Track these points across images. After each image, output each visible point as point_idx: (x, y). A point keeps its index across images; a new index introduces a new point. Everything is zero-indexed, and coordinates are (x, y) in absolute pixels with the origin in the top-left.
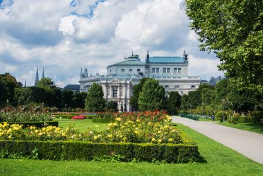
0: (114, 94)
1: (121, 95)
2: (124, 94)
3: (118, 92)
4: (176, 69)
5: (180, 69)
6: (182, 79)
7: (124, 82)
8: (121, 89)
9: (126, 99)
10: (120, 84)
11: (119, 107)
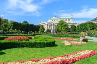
0: (50, 27)
1: (52, 28)
2: (53, 27)
3: (51, 27)
4: (69, 20)
5: (70, 20)
6: (71, 23)
7: (53, 23)
8: (52, 26)
9: (53, 29)
10: (52, 24)
11: (51, 32)
